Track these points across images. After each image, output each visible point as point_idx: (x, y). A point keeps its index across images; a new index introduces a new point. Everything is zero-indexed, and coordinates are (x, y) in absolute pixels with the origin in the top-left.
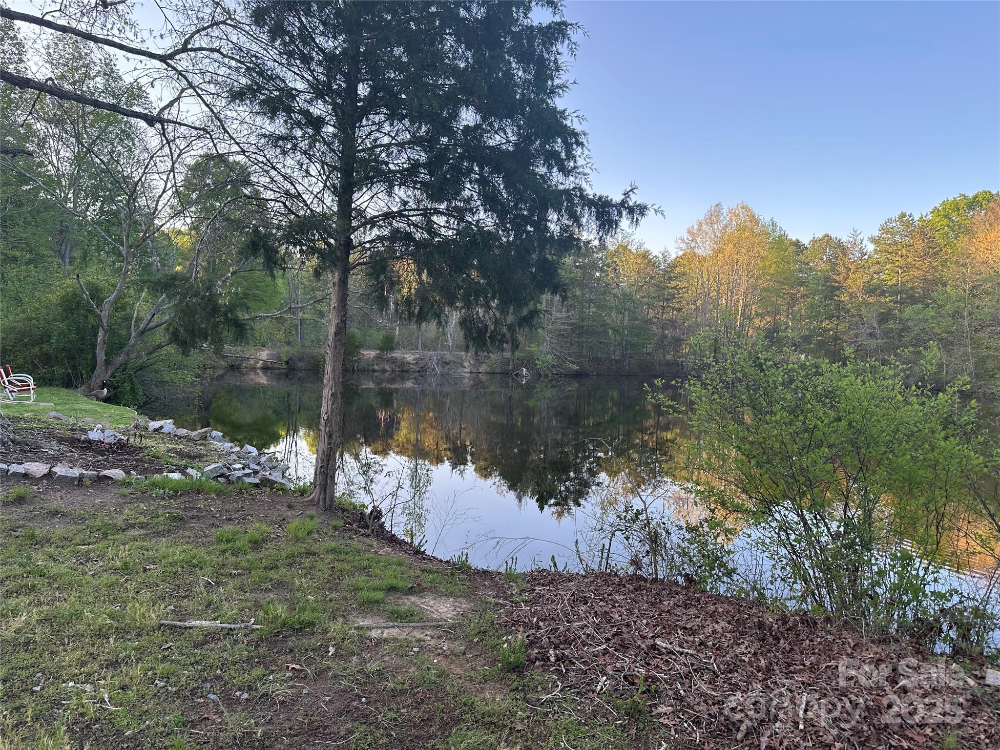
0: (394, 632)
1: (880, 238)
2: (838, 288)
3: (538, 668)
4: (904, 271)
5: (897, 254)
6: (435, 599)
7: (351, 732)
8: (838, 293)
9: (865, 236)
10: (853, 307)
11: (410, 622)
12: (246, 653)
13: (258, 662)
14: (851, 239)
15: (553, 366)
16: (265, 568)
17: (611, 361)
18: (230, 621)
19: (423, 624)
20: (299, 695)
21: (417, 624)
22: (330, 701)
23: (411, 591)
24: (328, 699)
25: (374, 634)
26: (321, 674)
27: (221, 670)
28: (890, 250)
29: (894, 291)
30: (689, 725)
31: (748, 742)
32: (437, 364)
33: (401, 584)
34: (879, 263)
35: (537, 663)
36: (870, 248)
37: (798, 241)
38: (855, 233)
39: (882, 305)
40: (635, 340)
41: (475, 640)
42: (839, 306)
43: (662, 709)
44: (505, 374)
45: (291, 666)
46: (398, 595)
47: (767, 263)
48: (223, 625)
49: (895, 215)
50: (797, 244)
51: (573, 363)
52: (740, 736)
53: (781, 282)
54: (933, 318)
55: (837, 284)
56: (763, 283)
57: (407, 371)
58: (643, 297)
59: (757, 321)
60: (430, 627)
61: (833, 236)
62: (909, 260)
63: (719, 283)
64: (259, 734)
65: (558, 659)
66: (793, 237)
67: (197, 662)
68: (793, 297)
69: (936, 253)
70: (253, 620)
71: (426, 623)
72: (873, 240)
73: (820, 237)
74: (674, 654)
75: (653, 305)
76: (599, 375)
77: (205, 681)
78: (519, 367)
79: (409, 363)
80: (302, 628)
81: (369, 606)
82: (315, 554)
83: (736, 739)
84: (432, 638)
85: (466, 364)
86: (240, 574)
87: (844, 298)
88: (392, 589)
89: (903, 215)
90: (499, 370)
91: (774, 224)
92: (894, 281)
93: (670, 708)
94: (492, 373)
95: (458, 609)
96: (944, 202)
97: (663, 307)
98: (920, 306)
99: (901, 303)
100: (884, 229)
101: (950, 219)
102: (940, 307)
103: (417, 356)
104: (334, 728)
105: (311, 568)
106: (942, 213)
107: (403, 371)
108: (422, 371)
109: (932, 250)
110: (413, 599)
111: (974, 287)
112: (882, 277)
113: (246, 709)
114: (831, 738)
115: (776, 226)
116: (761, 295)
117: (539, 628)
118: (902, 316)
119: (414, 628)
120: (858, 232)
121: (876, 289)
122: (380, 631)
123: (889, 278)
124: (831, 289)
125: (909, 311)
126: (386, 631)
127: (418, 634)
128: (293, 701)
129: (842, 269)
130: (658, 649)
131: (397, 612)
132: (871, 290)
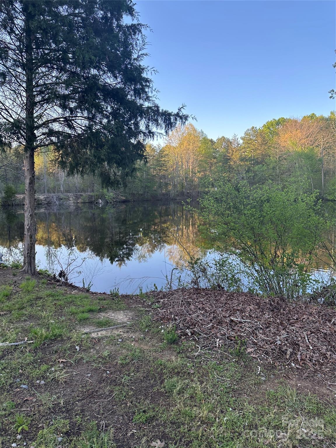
0: (104, 333)
1: (245, 137)
2: (229, 159)
3: (184, 339)
4: (254, 151)
5: (251, 144)
6: (113, 313)
7: (112, 392)
8: (229, 161)
9: (239, 137)
10: (236, 167)
11: (109, 326)
12: (32, 357)
13: (40, 362)
14: (234, 138)
15: (114, 198)
16: (19, 309)
17: (139, 194)
18: (14, 341)
19: (116, 326)
20: (72, 376)
21: (114, 327)
22: (91, 376)
23: (100, 311)
24: (89, 375)
25: (94, 335)
26: (79, 362)
27: (22, 370)
28: (249, 142)
29: (250, 159)
30: (264, 355)
31: (293, 359)
32: (56, 200)
33: (93, 308)
34: (245, 148)
35: (183, 338)
36: (241, 142)
37: (212, 139)
38: (235, 136)
39: (246, 165)
40: (149, 184)
41: (146, 331)
42: (230, 167)
43: (249, 350)
44: (91, 203)
45: (61, 360)
46: (95, 313)
47: (201, 149)
48: (11, 344)
49: (250, 127)
50: (211, 141)
51: (122, 196)
52: (288, 357)
53: (206, 157)
54: (266, 170)
55: (229, 158)
56: (200, 158)
57: (41, 204)
58: (151, 165)
59: (198, 174)
60: (120, 327)
61: (226, 137)
62: (256, 146)
63: (182, 158)
64: (62, 404)
65: (192, 334)
66: (210, 138)
67: (5, 368)
68: (212, 164)
69: (266, 143)
70: (26, 339)
71: (118, 326)
72: (242, 138)
73: (220, 137)
74: (243, 323)
75: (155, 169)
76: (134, 201)
77: (15, 377)
78: (97, 199)
79: (41, 200)
80: (56, 338)
81: (84, 322)
82: (41, 298)
83: (286, 358)
84: (124, 333)
85: (71, 199)
86: (5, 314)
87: (232, 163)
88: (91, 311)
89: (253, 128)
90: (87, 201)
91: (202, 132)
92: (250, 156)
93: (252, 349)
94: (84, 203)
95: (128, 316)
96: (267, 122)
97: (160, 169)
98: (260, 166)
99: (253, 164)
100: (246, 134)
101: (270, 129)
102: (268, 165)
103: (45, 196)
104: (101, 392)
105: (43, 306)
106: (267, 127)
107: (38, 204)
108: (49, 204)
109: (264, 142)
110: (103, 314)
111: (280, 157)
112: (246, 154)
113: (47, 389)
114: (324, 350)
115: (203, 133)
116: (199, 163)
117: (176, 320)
118: (254, 170)
119: (113, 329)
120: (236, 135)
121: (244, 159)
122: (96, 334)
123: (248, 154)
124: (226, 160)
125: (256, 168)
126: (99, 333)
127: (116, 332)
128: (71, 380)
129: (230, 151)
130: (234, 322)
131: (101, 323)
132: (242, 159)
